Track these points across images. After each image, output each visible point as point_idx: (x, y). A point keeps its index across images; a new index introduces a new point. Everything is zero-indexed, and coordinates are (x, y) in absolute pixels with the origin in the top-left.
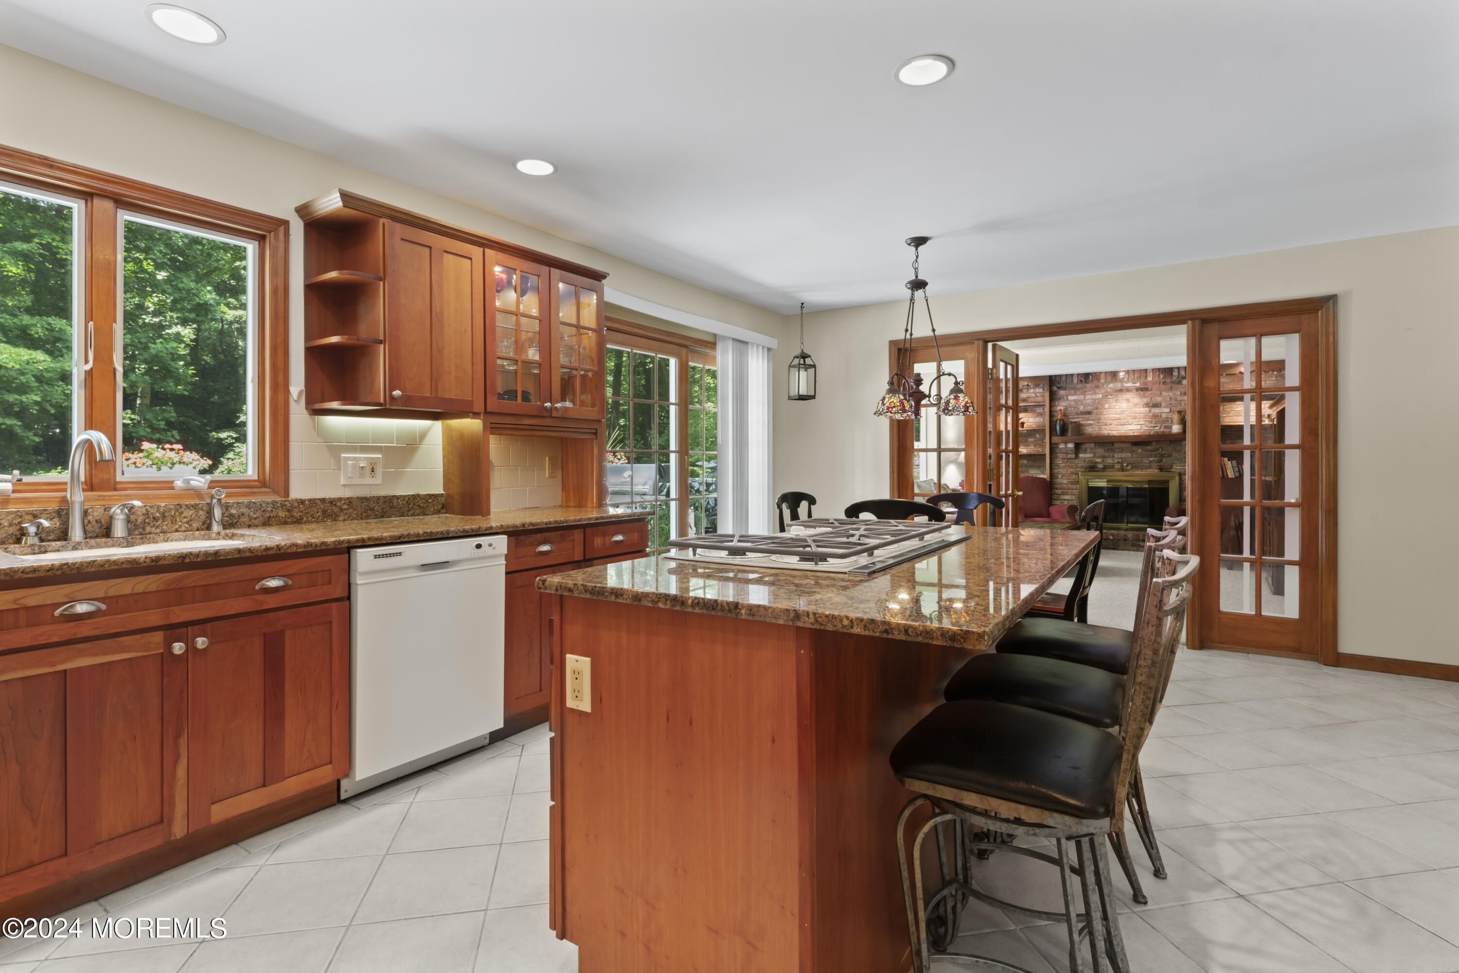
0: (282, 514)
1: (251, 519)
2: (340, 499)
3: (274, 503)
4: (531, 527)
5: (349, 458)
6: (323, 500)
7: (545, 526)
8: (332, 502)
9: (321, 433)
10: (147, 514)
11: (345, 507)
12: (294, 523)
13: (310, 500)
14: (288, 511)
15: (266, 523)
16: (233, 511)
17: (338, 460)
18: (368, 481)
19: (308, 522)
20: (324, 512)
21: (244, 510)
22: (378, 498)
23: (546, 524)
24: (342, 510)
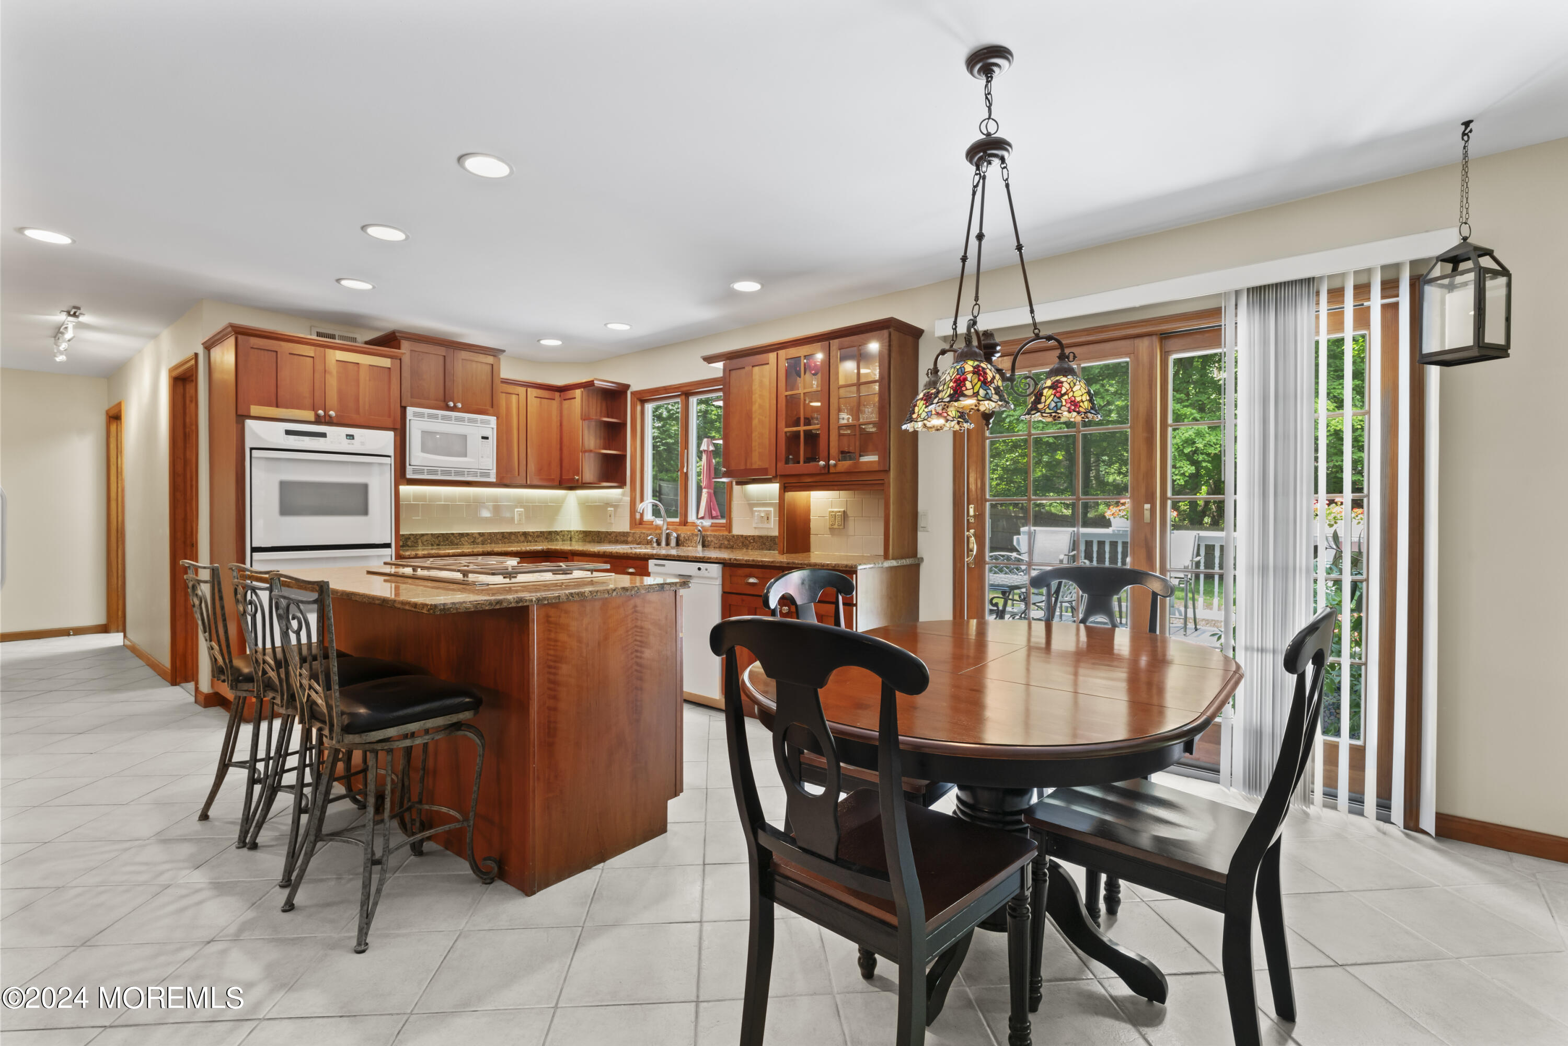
0: (726, 543)
1: (715, 544)
2: (750, 536)
3: (723, 535)
4: (735, 562)
5: (756, 511)
6: (742, 536)
7: (745, 563)
8: (746, 537)
9: (746, 496)
10: (684, 537)
11: (752, 541)
12: (730, 548)
13: (737, 535)
14: (728, 541)
15: (720, 547)
16: (709, 539)
17: (752, 512)
18: (766, 525)
19: (736, 548)
20: (743, 543)
21: (712, 539)
22: (768, 537)
23: (746, 561)
24: (750, 543)
